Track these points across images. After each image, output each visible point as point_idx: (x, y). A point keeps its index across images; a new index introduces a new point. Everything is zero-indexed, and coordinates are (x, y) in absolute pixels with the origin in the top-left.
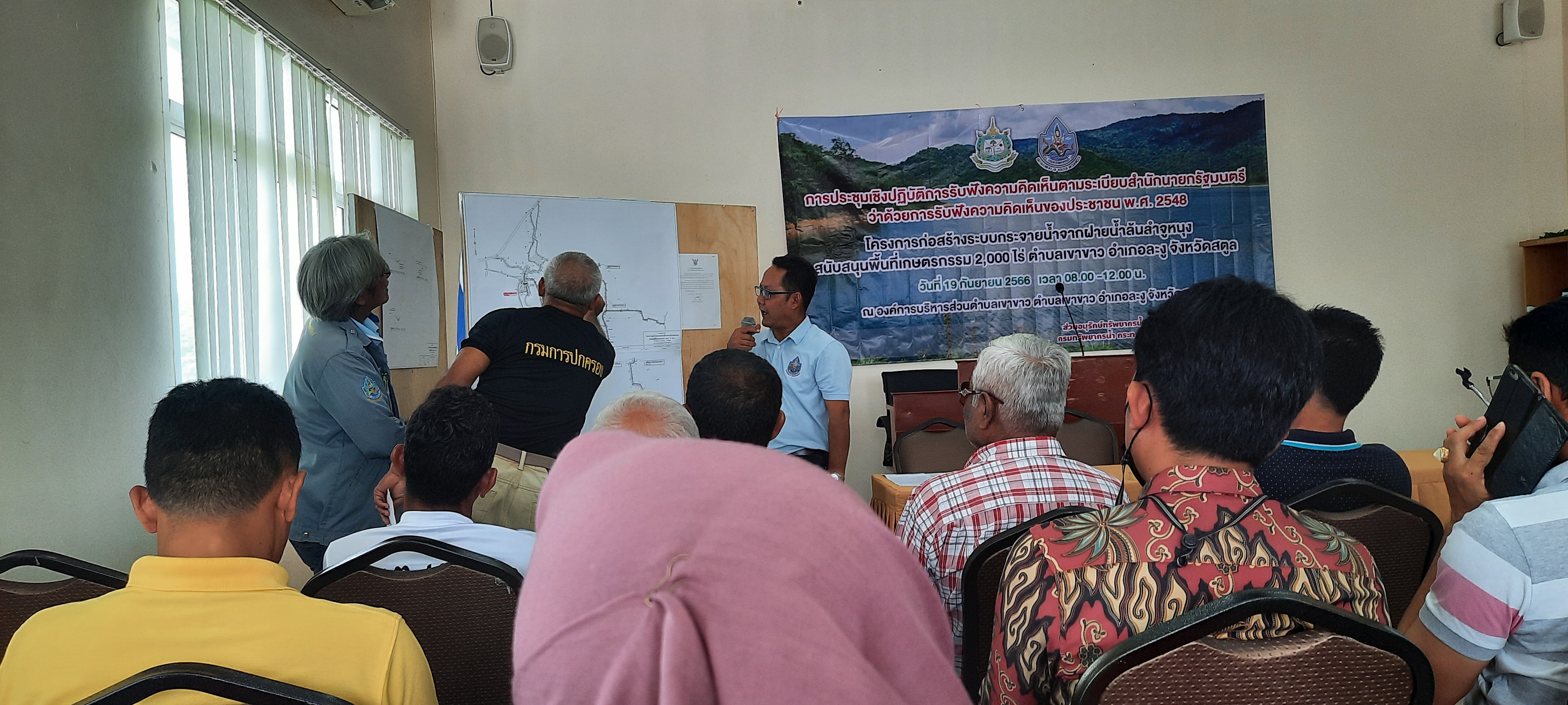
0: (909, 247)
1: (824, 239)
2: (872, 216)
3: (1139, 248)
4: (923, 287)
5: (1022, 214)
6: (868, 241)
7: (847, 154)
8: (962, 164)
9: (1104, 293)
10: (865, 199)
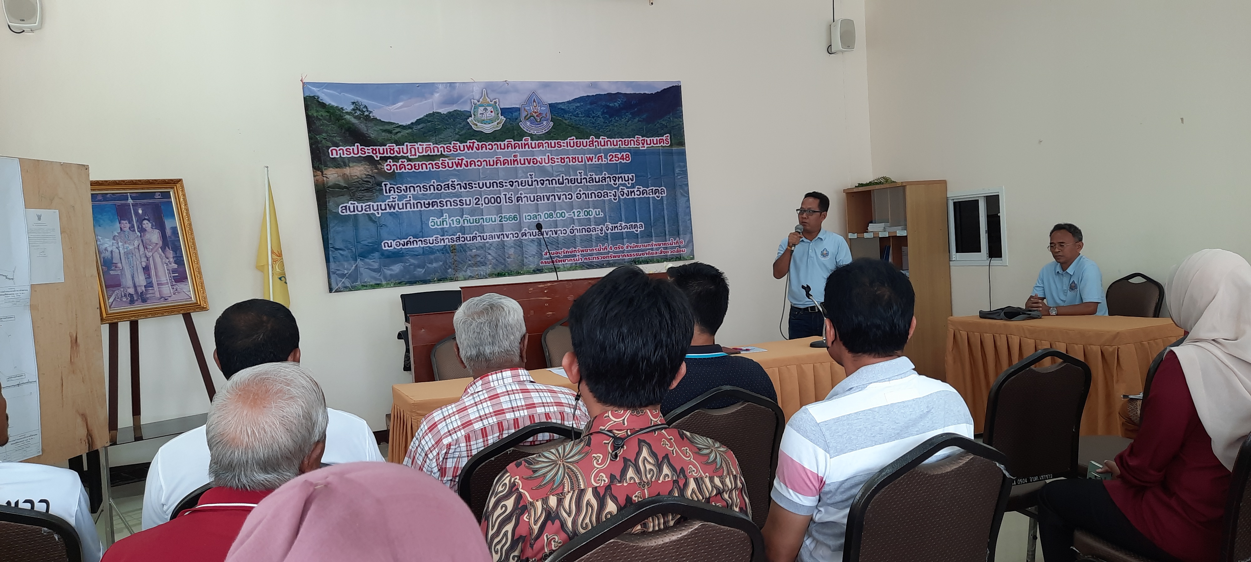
0: (421, 191)
1: (347, 184)
2: (389, 166)
3: (598, 193)
4: (433, 224)
5: (510, 166)
6: (386, 187)
7: (365, 115)
8: (461, 126)
9: (573, 227)
10: (382, 152)
